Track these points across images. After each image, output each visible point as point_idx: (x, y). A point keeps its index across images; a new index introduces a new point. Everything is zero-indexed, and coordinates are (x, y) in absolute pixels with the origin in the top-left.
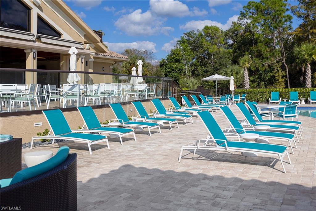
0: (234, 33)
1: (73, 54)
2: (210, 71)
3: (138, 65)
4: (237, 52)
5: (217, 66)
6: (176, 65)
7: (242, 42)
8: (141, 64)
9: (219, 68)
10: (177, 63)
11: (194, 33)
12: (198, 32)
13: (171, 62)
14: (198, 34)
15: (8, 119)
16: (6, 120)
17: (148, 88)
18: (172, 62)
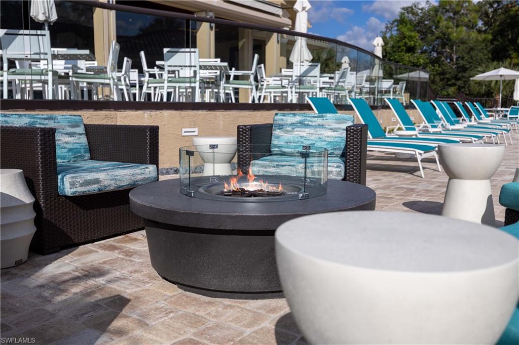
0: (491, 6)
1: (303, 10)
2: (450, 73)
3: (375, 46)
4: (498, 41)
5: (465, 63)
6: (409, 57)
7: (508, 21)
8: (380, 45)
9: (468, 66)
10: (410, 54)
11: (420, 7)
12: (427, 6)
13: (400, 52)
14: (427, 9)
15: (230, 115)
16: (226, 117)
17: (393, 86)
18: (402, 50)
